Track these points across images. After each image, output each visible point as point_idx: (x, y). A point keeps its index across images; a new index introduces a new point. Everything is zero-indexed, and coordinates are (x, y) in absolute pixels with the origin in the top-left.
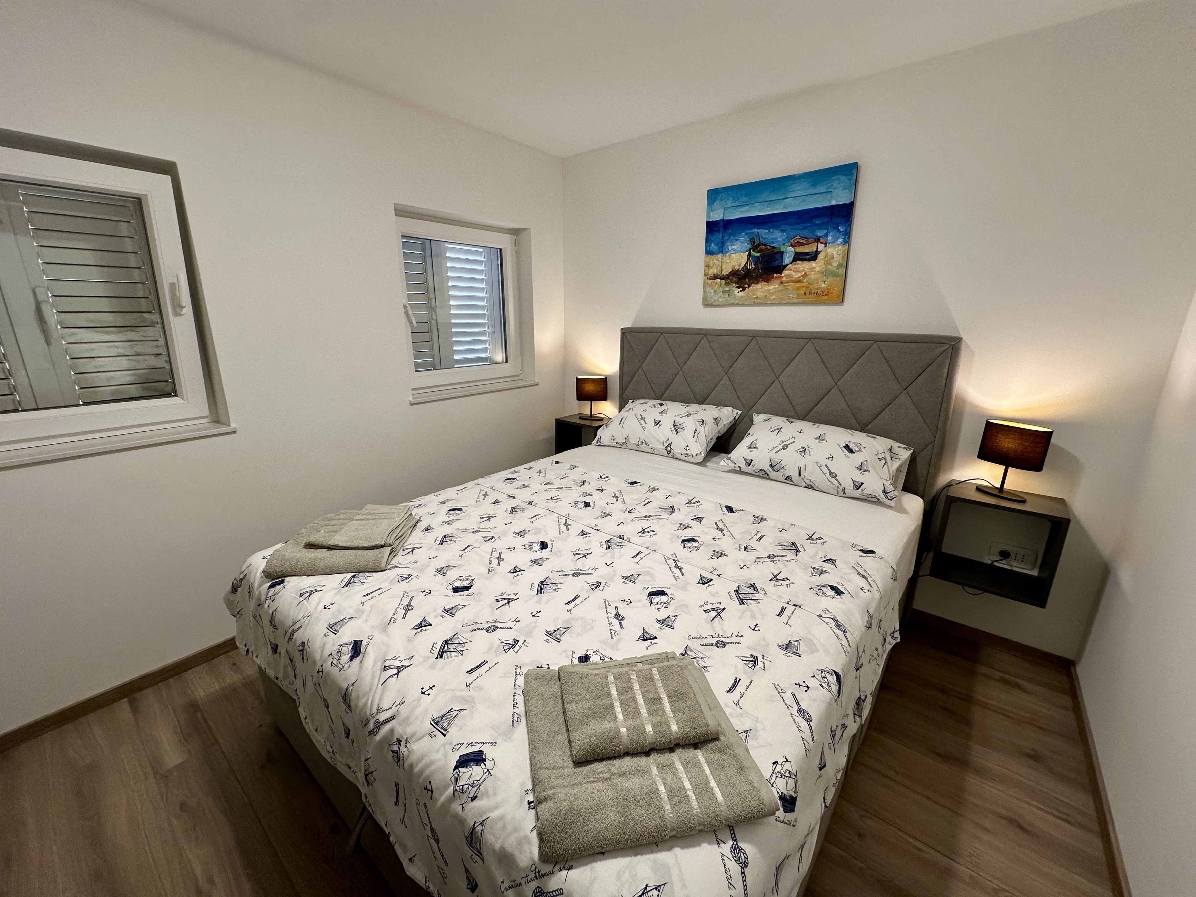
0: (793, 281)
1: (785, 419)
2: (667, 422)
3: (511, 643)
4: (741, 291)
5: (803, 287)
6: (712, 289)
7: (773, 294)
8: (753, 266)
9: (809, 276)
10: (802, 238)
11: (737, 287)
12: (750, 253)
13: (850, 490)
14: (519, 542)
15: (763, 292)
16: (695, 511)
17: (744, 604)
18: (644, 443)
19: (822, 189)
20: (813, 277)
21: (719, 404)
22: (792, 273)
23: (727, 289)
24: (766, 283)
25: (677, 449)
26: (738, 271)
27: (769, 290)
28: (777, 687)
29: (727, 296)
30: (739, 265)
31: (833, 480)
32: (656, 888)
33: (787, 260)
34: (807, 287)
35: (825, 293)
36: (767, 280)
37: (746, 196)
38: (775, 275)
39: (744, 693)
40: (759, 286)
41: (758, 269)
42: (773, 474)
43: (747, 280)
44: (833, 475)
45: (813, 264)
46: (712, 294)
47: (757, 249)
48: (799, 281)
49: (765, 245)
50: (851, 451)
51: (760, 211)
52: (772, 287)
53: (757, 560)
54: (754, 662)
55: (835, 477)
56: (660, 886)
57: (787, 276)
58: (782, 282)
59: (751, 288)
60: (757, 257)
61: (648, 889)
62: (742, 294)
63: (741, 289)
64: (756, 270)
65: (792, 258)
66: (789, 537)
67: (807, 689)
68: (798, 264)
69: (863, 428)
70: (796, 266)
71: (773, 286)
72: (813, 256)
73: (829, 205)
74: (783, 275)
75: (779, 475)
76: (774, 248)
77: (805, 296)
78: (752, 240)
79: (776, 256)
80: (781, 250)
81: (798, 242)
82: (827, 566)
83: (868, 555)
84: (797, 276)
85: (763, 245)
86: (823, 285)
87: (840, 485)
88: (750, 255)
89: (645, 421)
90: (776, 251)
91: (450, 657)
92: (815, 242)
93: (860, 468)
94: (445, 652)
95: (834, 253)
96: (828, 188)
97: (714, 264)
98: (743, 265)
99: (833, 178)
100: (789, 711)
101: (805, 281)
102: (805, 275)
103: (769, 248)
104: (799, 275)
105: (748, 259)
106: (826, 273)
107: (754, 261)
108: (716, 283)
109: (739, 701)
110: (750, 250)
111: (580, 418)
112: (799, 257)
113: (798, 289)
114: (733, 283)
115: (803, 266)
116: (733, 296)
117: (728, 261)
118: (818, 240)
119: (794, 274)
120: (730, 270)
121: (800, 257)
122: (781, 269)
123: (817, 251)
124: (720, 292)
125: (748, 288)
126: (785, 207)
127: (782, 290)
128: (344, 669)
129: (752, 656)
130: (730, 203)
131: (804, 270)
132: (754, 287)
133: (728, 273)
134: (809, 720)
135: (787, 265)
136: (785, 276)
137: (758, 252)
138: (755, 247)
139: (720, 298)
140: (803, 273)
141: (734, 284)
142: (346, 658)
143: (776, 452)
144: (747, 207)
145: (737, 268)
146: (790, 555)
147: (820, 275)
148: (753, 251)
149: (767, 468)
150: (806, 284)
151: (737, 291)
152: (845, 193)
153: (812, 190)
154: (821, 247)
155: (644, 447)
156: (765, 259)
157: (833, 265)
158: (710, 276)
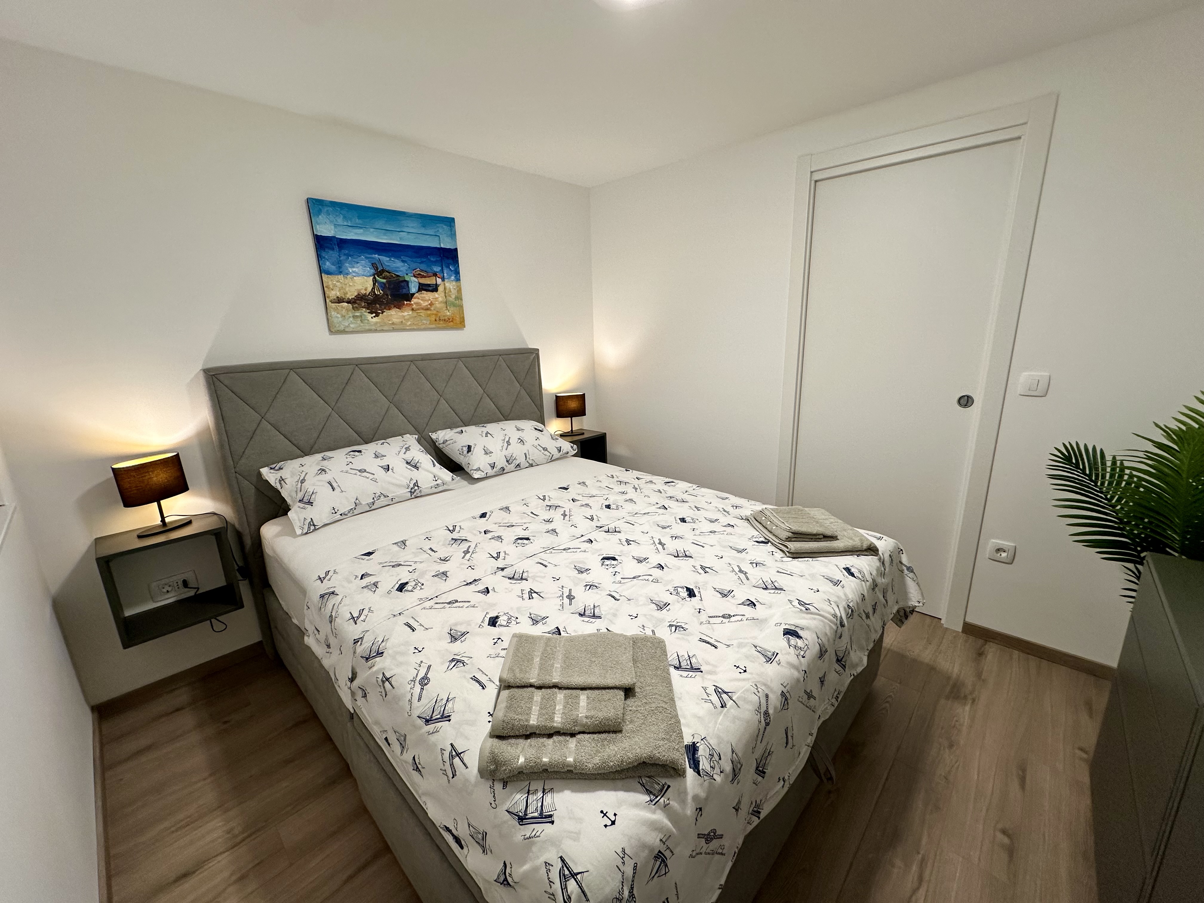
0: (423, 309)
4: (374, 317)
5: (433, 314)
6: (338, 313)
7: (408, 320)
8: (381, 292)
9: (434, 305)
11: (369, 313)
12: (375, 278)
15: (397, 318)
19: (431, 232)
20: (438, 305)
22: (420, 301)
23: (358, 314)
24: (398, 310)
26: (365, 295)
27: (404, 316)
29: (359, 322)
30: (366, 290)
33: (413, 289)
34: (436, 315)
35: (450, 320)
36: (399, 307)
37: (359, 218)
38: (405, 302)
40: (392, 312)
43: (378, 306)
45: (436, 295)
46: (340, 319)
47: (381, 275)
48: (428, 309)
49: (389, 273)
51: (377, 237)
52: (406, 314)
57: (416, 303)
58: (413, 309)
59: (384, 313)
60: (383, 283)
62: (376, 319)
63: (374, 315)
64: (386, 296)
65: (417, 288)
70: (422, 295)
72: (435, 289)
73: (438, 246)
74: (412, 302)
76: (398, 276)
77: (436, 322)
78: (374, 266)
79: (402, 284)
80: (406, 279)
81: (419, 274)
84: (425, 305)
85: (387, 272)
86: (448, 314)
88: (375, 281)
90: (401, 279)
92: (434, 276)
95: (451, 287)
97: (335, 285)
98: (370, 289)
99: (438, 225)
101: (432, 309)
102: (431, 304)
103: (394, 275)
104: (426, 303)
105: (374, 284)
106: (447, 303)
107: (381, 286)
108: (342, 307)
110: (374, 275)
112: (422, 288)
113: (429, 316)
114: (363, 307)
115: (428, 296)
116: (366, 321)
117: (351, 284)
119: (422, 302)
120: (356, 294)
121: (424, 288)
122: (409, 297)
123: (436, 284)
124: (350, 317)
125: (382, 313)
126: (401, 239)
127: (415, 317)
131: (430, 300)
132: (387, 313)
133: (353, 297)
135: (414, 294)
137: (384, 278)
139: (350, 324)
140: (430, 302)
141: (364, 309)
144: (362, 230)
145: (363, 292)
147: (443, 304)
148: (378, 277)
150: (435, 312)
151: (369, 316)
152: (448, 240)
153: (423, 231)
154: (439, 281)
155: (383, 501)
156: (392, 286)
157: (451, 297)
158: (332, 298)
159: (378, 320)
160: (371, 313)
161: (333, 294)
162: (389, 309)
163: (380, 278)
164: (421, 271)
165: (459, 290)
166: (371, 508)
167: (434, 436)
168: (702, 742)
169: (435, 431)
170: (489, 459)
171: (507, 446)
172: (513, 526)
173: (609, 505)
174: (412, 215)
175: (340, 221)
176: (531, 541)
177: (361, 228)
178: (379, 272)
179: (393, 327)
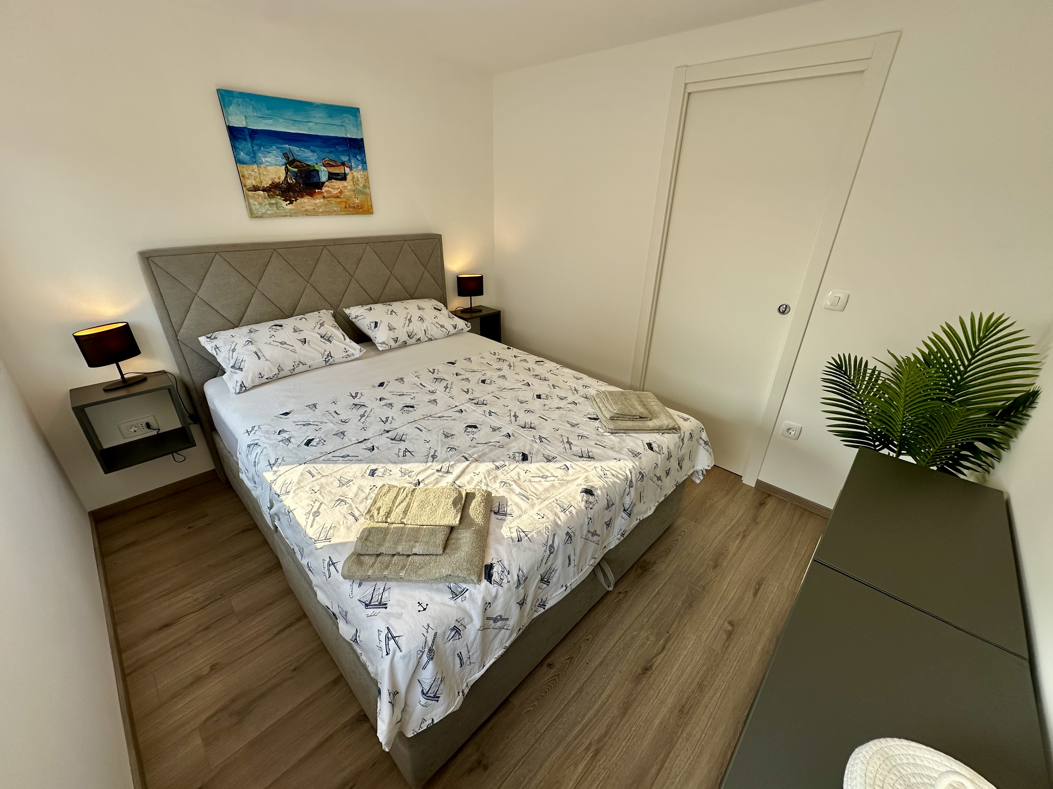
0: (333, 197)
4: (289, 204)
5: (342, 202)
6: (255, 201)
7: (320, 207)
8: (294, 180)
9: (344, 193)
11: (283, 200)
12: (286, 167)
15: (311, 206)
19: (337, 122)
20: (347, 194)
22: (330, 189)
23: (273, 201)
24: (310, 197)
26: (278, 184)
27: (316, 204)
29: (275, 209)
30: (279, 179)
33: (324, 177)
34: (346, 202)
35: (359, 207)
36: (311, 195)
37: (268, 109)
38: (317, 190)
40: (305, 200)
41: (300, 184)
43: (291, 194)
45: (345, 183)
46: (258, 206)
47: (293, 164)
48: (338, 197)
49: (300, 162)
51: (286, 127)
52: (318, 201)
57: (327, 192)
58: (324, 197)
59: (298, 201)
62: (290, 207)
63: (288, 202)
64: (298, 185)
65: (327, 177)
68: (333, 182)
70: (332, 184)
72: (343, 177)
73: (345, 136)
74: (323, 191)
76: (308, 165)
77: (346, 209)
78: (285, 155)
79: (313, 173)
80: (316, 168)
81: (328, 163)
84: (335, 193)
85: (298, 161)
86: (357, 201)
88: (287, 170)
90: (312, 168)
95: (358, 176)
96: (341, 122)
97: (249, 174)
98: (283, 178)
99: (344, 115)
101: (342, 196)
102: (341, 192)
103: (304, 165)
104: (336, 191)
105: (287, 173)
106: (356, 191)
107: (294, 176)
108: (258, 195)
110: (286, 164)
112: (332, 176)
113: (339, 203)
114: (278, 195)
115: (338, 184)
116: (281, 208)
117: (265, 173)
118: (343, 164)
119: (332, 190)
120: (270, 182)
122: (320, 185)
123: (345, 173)
124: (266, 204)
125: (296, 201)
126: (309, 129)
127: (327, 204)
131: (339, 188)
132: (300, 200)
133: (268, 185)
135: (324, 183)
136: (325, 191)
137: (295, 167)
139: (267, 210)
140: (339, 190)
141: (279, 197)
144: (271, 121)
145: (277, 180)
147: (352, 193)
148: (290, 166)
150: (344, 200)
151: (284, 204)
152: (354, 129)
153: (329, 121)
154: (347, 170)
155: (302, 368)
156: (303, 176)
157: (359, 186)
158: (248, 187)
159: (292, 208)
160: (286, 200)
161: (250, 182)
162: (302, 197)
163: (292, 167)
164: (330, 160)
165: (367, 179)
166: (292, 374)
167: (347, 311)
168: (498, 563)
169: (348, 307)
170: (393, 335)
171: (409, 323)
172: (404, 395)
173: (485, 380)
174: (318, 106)
175: (250, 111)
176: (415, 409)
177: (270, 119)
178: (291, 162)
179: (307, 213)
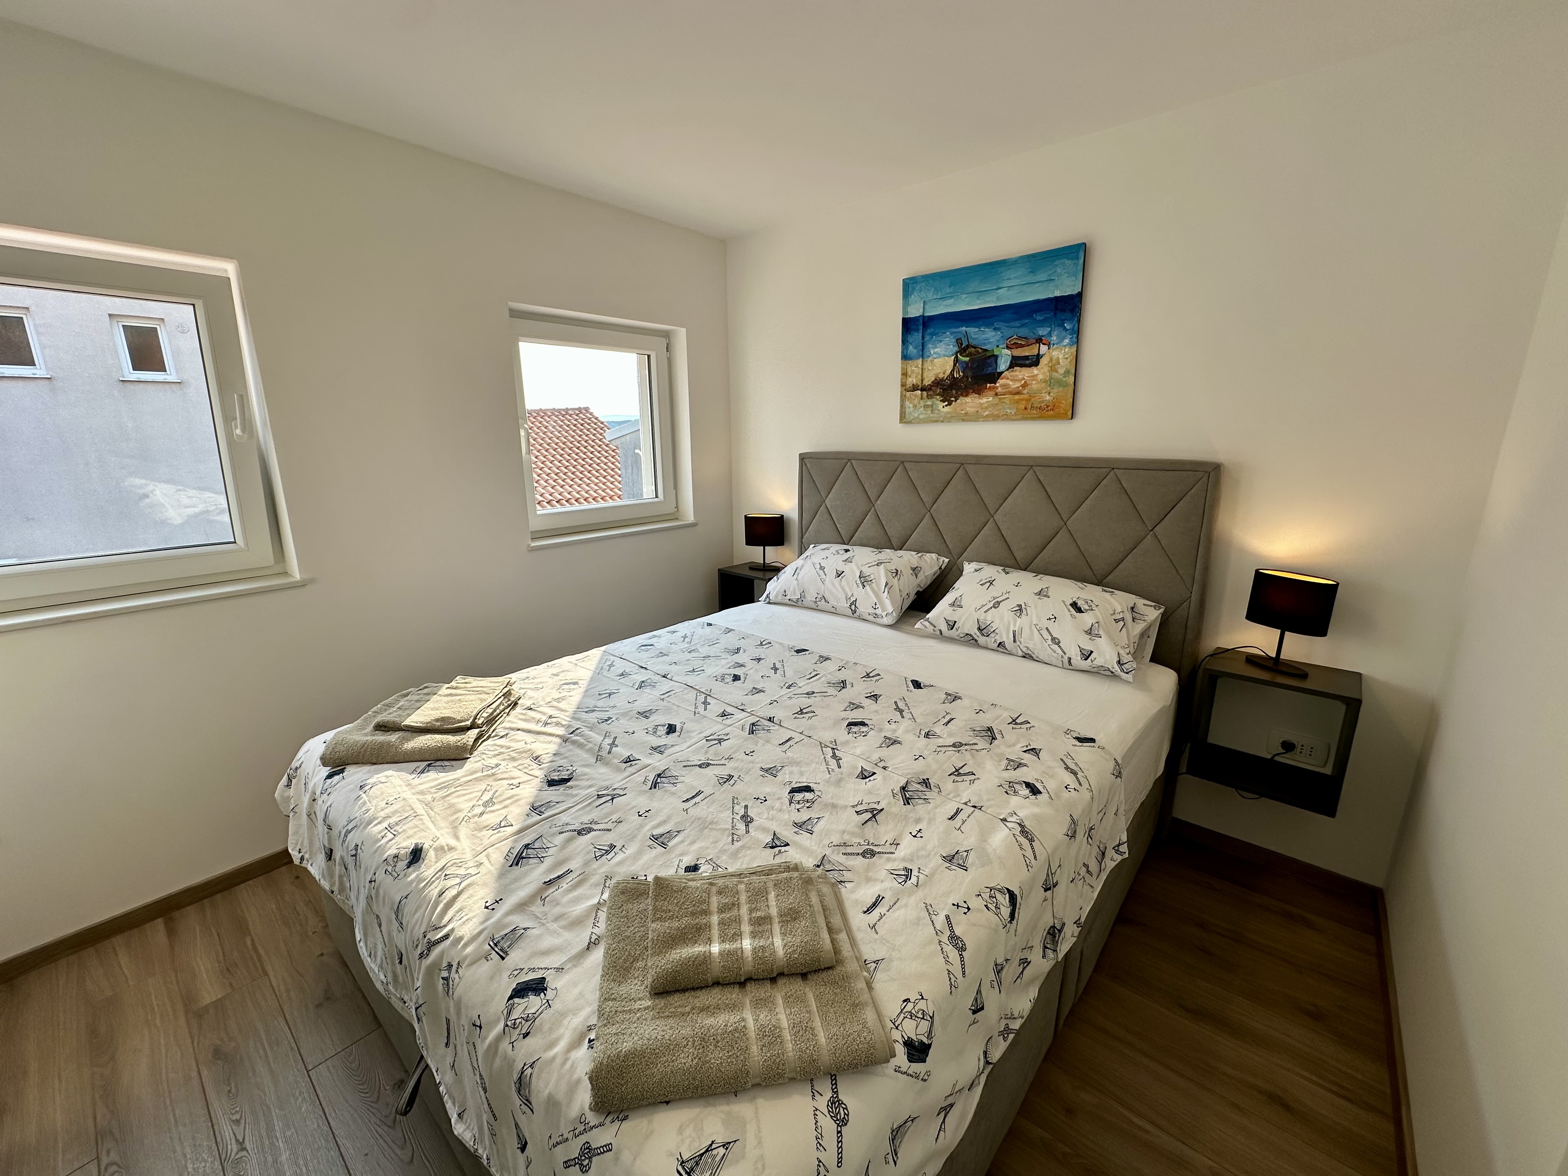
0: (1011, 393)
1: (1000, 569)
2: (852, 571)
3: (606, 848)
4: (946, 406)
5: (1023, 400)
6: (911, 403)
7: (987, 408)
8: (961, 374)
9: (1030, 387)
10: (1020, 338)
11: (941, 401)
12: (957, 357)
13: (1077, 661)
14: (640, 725)
15: (973, 407)
16: (871, 686)
17: (909, 804)
18: (823, 600)
19: (1043, 276)
20: (1034, 386)
21: (920, 550)
22: (1009, 382)
23: (929, 403)
24: (977, 395)
25: (864, 608)
26: (942, 380)
27: (981, 404)
28: (929, 907)
29: (929, 412)
30: (944, 373)
31: (1055, 647)
32: (724, 1146)
33: (1003, 365)
34: (1028, 400)
35: (1050, 408)
36: (979, 392)
37: (951, 285)
38: (988, 385)
39: (884, 915)
40: (968, 400)
41: (967, 378)
42: (982, 640)
43: (954, 392)
44: (1056, 641)
45: (1035, 371)
46: (912, 409)
47: (965, 352)
48: (1018, 393)
49: (975, 348)
50: (1079, 610)
51: (968, 304)
53: (939, 749)
54: (907, 876)
55: (1058, 643)
56: (730, 1143)
57: (1002, 386)
58: (996, 394)
59: (958, 401)
60: (965, 362)
61: (714, 1146)
62: (947, 409)
63: (946, 403)
64: (965, 379)
65: (1008, 363)
66: (986, 720)
67: (967, 910)
68: (1016, 371)
69: (1100, 581)
70: (1014, 373)
71: (986, 400)
72: (1035, 361)
73: (1051, 296)
74: (998, 385)
75: (990, 642)
76: (985, 350)
77: (1025, 412)
78: (959, 342)
79: (989, 361)
80: (995, 354)
81: (1015, 343)
82: (1028, 758)
83: (1084, 744)
84: (1015, 386)
85: (973, 347)
86: (1048, 398)
87: (1065, 653)
88: (956, 360)
89: (824, 572)
90: (988, 354)
91: (528, 864)
92: (1037, 343)
93: (1089, 632)
94: (523, 858)
95: (1060, 357)
96: (1049, 275)
97: (913, 371)
98: (948, 372)
99: (1056, 263)
100: (938, 937)
101: (1025, 392)
102: (1025, 385)
103: (980, 351)
104: (1018, 384)
105: (955, 365)
106: (1051, 382)
107: (962, 367)
108: (916, 396)
109: (876, 924)
110: (956, 353)
111: (751, 568)
112: (1016, 362)
113: (1017, 402)
114: (937, 395)
115: (1023, 373)
116: (936, 412)
117: (930, 368)
118: (1039, 341)
119: (1012, 383)
120: (933, 379)
121: (1018, 362)
122: (995, 377)
123: (1038, 354)
124: (921, 407)
125: (956, 401)
126: (998, 299)
127: (996, 404)
128: (400, 877)
129: (906, 869)
130: (930, 295)
131: (1024, 379)
132: (962, 400)
133: (929, 383)
134: (962, 949)
135: (1002, 372)
136: (1001, 386)
137: (967, 356)
138: (962, 350)
139: (920, 413)
140: (1023, 382)
141: (938, 397)
142: (402, 864)
143: (985, 612)
144: (953, 300)
145: (941, 376)
146: (982, 744)
147: (1044, 384)
148: (961, 355)
149: (974, 631)
150: (1026, 396)
151: (941, 405)
152: (1073, 281)
153: (1030, 278)
154: (1043, 349)
155: (823, 604)
156: (975, 366)
157: (1057, 372)
158: (908, 386)
159: (950, 410)
160: (944, 401)
161: (911, 381)
162: (967, 396)
163: (963, 356)
165: (1077, 359)
174: (1016, 261)
179: (966, 418)
